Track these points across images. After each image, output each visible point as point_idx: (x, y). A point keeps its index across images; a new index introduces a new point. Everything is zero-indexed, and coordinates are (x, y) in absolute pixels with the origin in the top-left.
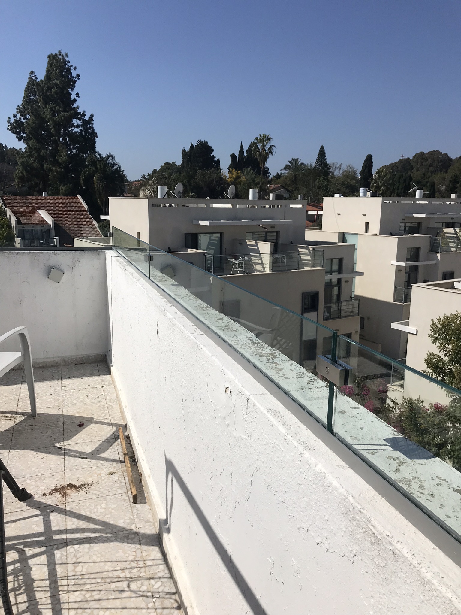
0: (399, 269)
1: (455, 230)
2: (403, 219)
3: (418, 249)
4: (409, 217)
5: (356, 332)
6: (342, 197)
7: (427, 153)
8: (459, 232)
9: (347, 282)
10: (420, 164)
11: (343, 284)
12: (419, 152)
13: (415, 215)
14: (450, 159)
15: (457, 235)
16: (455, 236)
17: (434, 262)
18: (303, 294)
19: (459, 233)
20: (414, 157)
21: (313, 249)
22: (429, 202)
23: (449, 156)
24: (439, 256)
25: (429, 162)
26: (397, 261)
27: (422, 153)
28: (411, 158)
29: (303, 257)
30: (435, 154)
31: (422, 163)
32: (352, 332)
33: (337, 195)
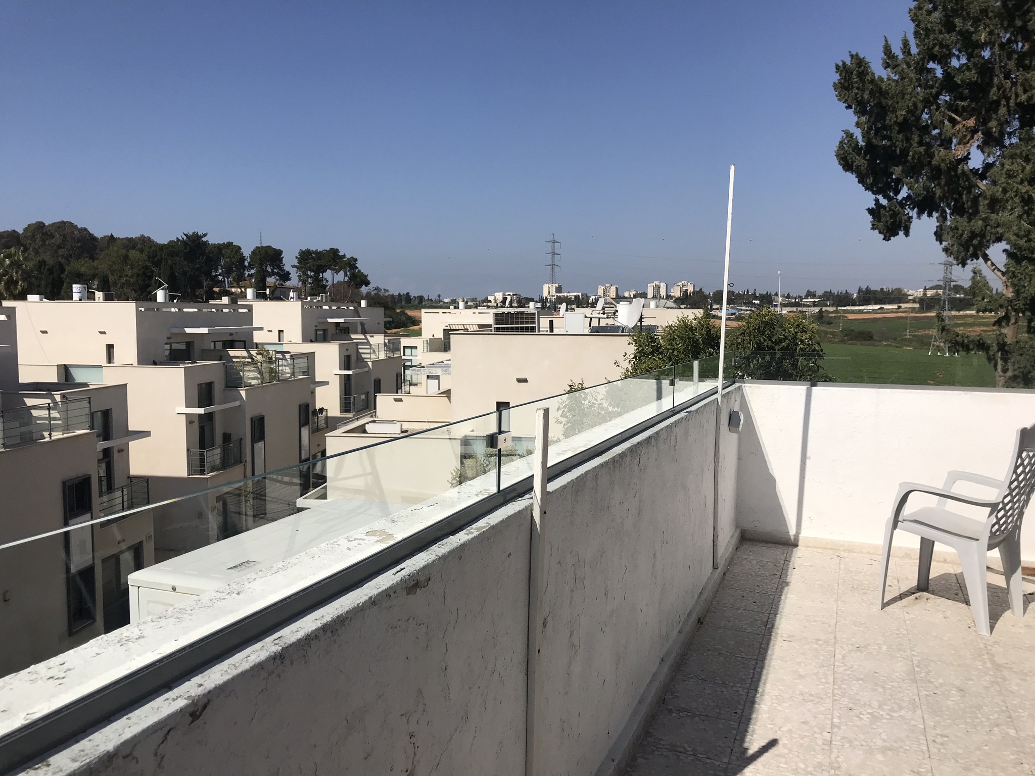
0: (190, 419)
1: (248, 352)
2: (168, 338)
3: (210, 385)
4: (177, 334)
5: (150, 537)
6: (44, 300)
7: (50, 225)
8: (255, 355)
9: (121, 451)
10: (39, 242)
11: (116, 455)
12: (34, 222)
13: (188, 330)
14: (93, 238)
15: (252, 359)
16: (250, 360)
17: (237, 403)
18: (64, 483)
19: (256, 357)
20: (26, 230)
21: (63, 396)
22: (199, 310)
23: (91, 232)
24: (243, 393)
25: (58, 239)
26: (187, 407)
27: (40, 225)
28: (20, 231)
29: (35, 413)
30: (64, 227)
31: (44, 241)
32: (144, 539)
33: (30, 297)
